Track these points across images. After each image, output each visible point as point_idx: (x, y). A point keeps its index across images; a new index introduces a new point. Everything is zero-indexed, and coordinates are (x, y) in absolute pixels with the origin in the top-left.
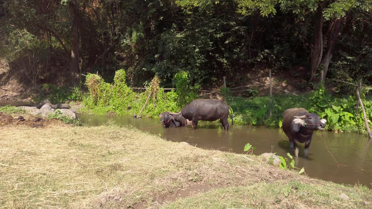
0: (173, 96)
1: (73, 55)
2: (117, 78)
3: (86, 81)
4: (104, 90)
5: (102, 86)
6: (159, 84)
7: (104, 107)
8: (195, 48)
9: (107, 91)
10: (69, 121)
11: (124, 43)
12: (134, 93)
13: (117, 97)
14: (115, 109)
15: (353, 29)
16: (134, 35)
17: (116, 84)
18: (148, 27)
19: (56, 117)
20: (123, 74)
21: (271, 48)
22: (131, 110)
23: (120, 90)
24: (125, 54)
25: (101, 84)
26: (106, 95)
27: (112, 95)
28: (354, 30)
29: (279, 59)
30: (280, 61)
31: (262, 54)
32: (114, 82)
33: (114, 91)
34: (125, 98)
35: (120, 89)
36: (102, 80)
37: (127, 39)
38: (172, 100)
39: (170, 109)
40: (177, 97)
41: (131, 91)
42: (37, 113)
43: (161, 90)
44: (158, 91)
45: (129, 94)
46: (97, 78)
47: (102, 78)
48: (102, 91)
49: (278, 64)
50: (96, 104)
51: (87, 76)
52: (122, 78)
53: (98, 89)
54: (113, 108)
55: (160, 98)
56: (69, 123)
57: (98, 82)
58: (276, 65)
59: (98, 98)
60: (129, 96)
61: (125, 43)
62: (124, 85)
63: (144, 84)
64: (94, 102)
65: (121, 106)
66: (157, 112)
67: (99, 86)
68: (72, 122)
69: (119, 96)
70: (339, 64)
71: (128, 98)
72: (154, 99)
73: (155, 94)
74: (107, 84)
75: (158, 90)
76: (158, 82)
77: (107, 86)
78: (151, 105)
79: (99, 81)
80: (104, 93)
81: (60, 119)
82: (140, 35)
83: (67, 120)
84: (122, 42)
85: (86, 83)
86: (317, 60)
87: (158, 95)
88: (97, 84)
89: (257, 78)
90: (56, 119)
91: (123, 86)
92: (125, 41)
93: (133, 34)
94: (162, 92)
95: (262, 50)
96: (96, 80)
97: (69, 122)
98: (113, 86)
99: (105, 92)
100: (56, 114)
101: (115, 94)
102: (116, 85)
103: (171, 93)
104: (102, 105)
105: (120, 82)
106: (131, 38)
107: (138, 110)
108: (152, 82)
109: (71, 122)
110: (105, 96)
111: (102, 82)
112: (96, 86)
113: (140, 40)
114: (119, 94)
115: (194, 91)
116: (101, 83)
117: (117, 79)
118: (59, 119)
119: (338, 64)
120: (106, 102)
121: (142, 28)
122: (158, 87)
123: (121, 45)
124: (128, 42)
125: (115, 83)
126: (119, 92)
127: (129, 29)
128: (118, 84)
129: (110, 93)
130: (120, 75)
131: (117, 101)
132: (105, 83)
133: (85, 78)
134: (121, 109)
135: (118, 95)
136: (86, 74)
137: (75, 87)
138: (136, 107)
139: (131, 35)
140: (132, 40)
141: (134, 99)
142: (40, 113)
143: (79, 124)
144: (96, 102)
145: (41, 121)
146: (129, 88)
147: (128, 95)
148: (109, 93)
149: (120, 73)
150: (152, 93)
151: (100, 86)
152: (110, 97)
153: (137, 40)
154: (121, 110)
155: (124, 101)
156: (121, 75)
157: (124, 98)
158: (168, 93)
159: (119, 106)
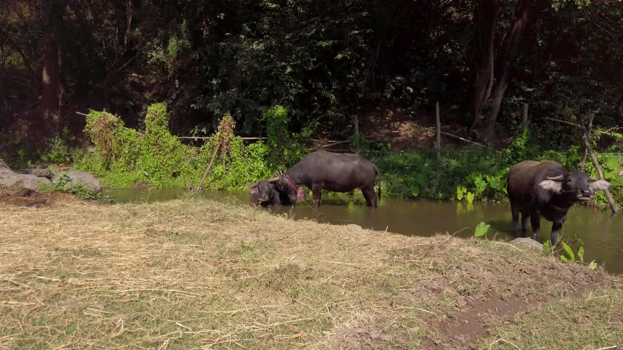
0: (261, 150)
1: (46, 78)
2: (151, 119)
3: (87, 126)
4: (124, 142)
5: (120, 133)
6: (234, 129)
7: (127, 173)
8: (285, 68)
9: (131, 144)
10: (90, 195)
11: (152, 56)
12: (184, 146)
13: (151, 154)
14: (147, 177)
15: (538, 44)
16: (173, 43)
17: (149, 130)
18: (198, 29)
19: (61, 187)
20: (163, 111)
21: (405, 73)
22: (179, 178)
23: (158, 141)
24: (154, 78)
25: (120, 130)
26: (129, 151)
27: (142, 150)
28: (540, 45)
29: (421, 91)
30: (422, 95)
31: (394, 84)
32: (146, 127)
33: (145, 142)
34: (168, 156)
35: (158, 138)
36: (120, 123)
37: (158, 50)
38: (259, 159)
39: (256, 174)
40: (269, 153)
41: (178, 143)
42: (14, 182)
43: (236, 140)
44: (231, 143)
45: (175, 148)
46: (111, 119)
47: (121, 118)
48: (120, 143)
49: (418, 100)
50: (108, 169)
51: (89, 115)
52: (160, 120)
53: (113, 140)
54: (145, 175)
55: (236, 155)
56: (89, 199)
57: (114, 126)
58: (416, 101)
59: (114, 157)
60: (176, 152)
61: (155, 58)
62: (165, 132)
63: (191, 132)
64: (103, 165)
65: (159, 171)
66: (233, 181)
67: (114, 134)
68: (96, 197)
69: (155, 152)
70: (514, 100)
71: (173, 156)
72: (224, 156)
73: (225, 147)
74: (129, 129)
75: (232, 140)
76: (232, 126)
77: (130, 135)
78: (220, 168)
79: (115, 124)
80: (124, 147)
81: (70, 191)
82: (183, 44)
83: (85, 192)
84: (149, 56)
85: (87, 128)
86: (483, 93)
87: (233, 149)
88: (111, 130)
89: (385, 124)
90: (62, 191)
91: (163, 133)
92: (154, 54)
93: (170, 41)
94: (240, 143)
95: (393, 77)
96: (110, 122)
97: (90, 197)
98: (141, 134)
99: (127, 145)
100: (61, 183)
101: (147, 148)
102: (150, 132)
103: (256, 145)
104: (122, 169)
105: (157, 125)
106: (166, 48)
107: (193, 177)
108: (221, 127)
109: (94, 197)
110: (127, 152)
111: (121, 126)
112: (109, 134)
113: (183, 53)
114: (155, 148)
115: (300, 142)
116: (118, 129)
117: (152, 121)
118: (67, 192)
119: (512, 100)
120: (129, 163)
121: (188, 31)
122: (231, 135)
123: (147, 61)
124: (160, 57)
125: (146, 129)
126: (155, 145)
127: (162, 32)
128: (154, 129)
129: (138, 146)
130: (158, 114)
131: (152, 162)
132: (127, 129)
133: (85, 119)
134: (159, 176)
135: (154, 150)
136: (88, 112)
137: (56, 137)
138: (189, 173)
139: (165, 44)
140: (169, 52)
141: (186, 158)
142: (20, 181)
143: (109, 200)
144: (109, 164)
145: (33, 194)
146: (175, 138)
147: (173, 151)
148: (135, 146)
149: (156, 110)
150: (221, 146)
151: (116, 135)
152: (138, 154)
153: (179, 52)
154: (161, 177)
155: (165, 160)
156: (160, 114)
157: (165, 155)
158: (251, 146)
159: (156, 171)
